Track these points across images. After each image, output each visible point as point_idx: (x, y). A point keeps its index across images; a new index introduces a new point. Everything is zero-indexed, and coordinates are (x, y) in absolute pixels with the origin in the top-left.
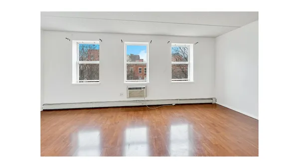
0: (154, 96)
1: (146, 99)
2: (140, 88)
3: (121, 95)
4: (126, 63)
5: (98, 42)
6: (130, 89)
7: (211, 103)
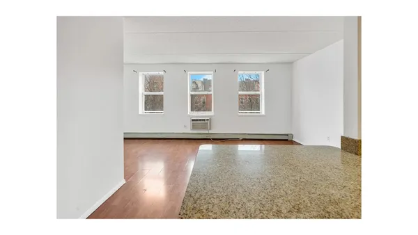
0: (218, 129)
1: (210, 132)
2: (204, 120)
3: (185, 126)
4: (189, 93)
5: (162, 73)
6: (193, 120)
7: (287, 140)
